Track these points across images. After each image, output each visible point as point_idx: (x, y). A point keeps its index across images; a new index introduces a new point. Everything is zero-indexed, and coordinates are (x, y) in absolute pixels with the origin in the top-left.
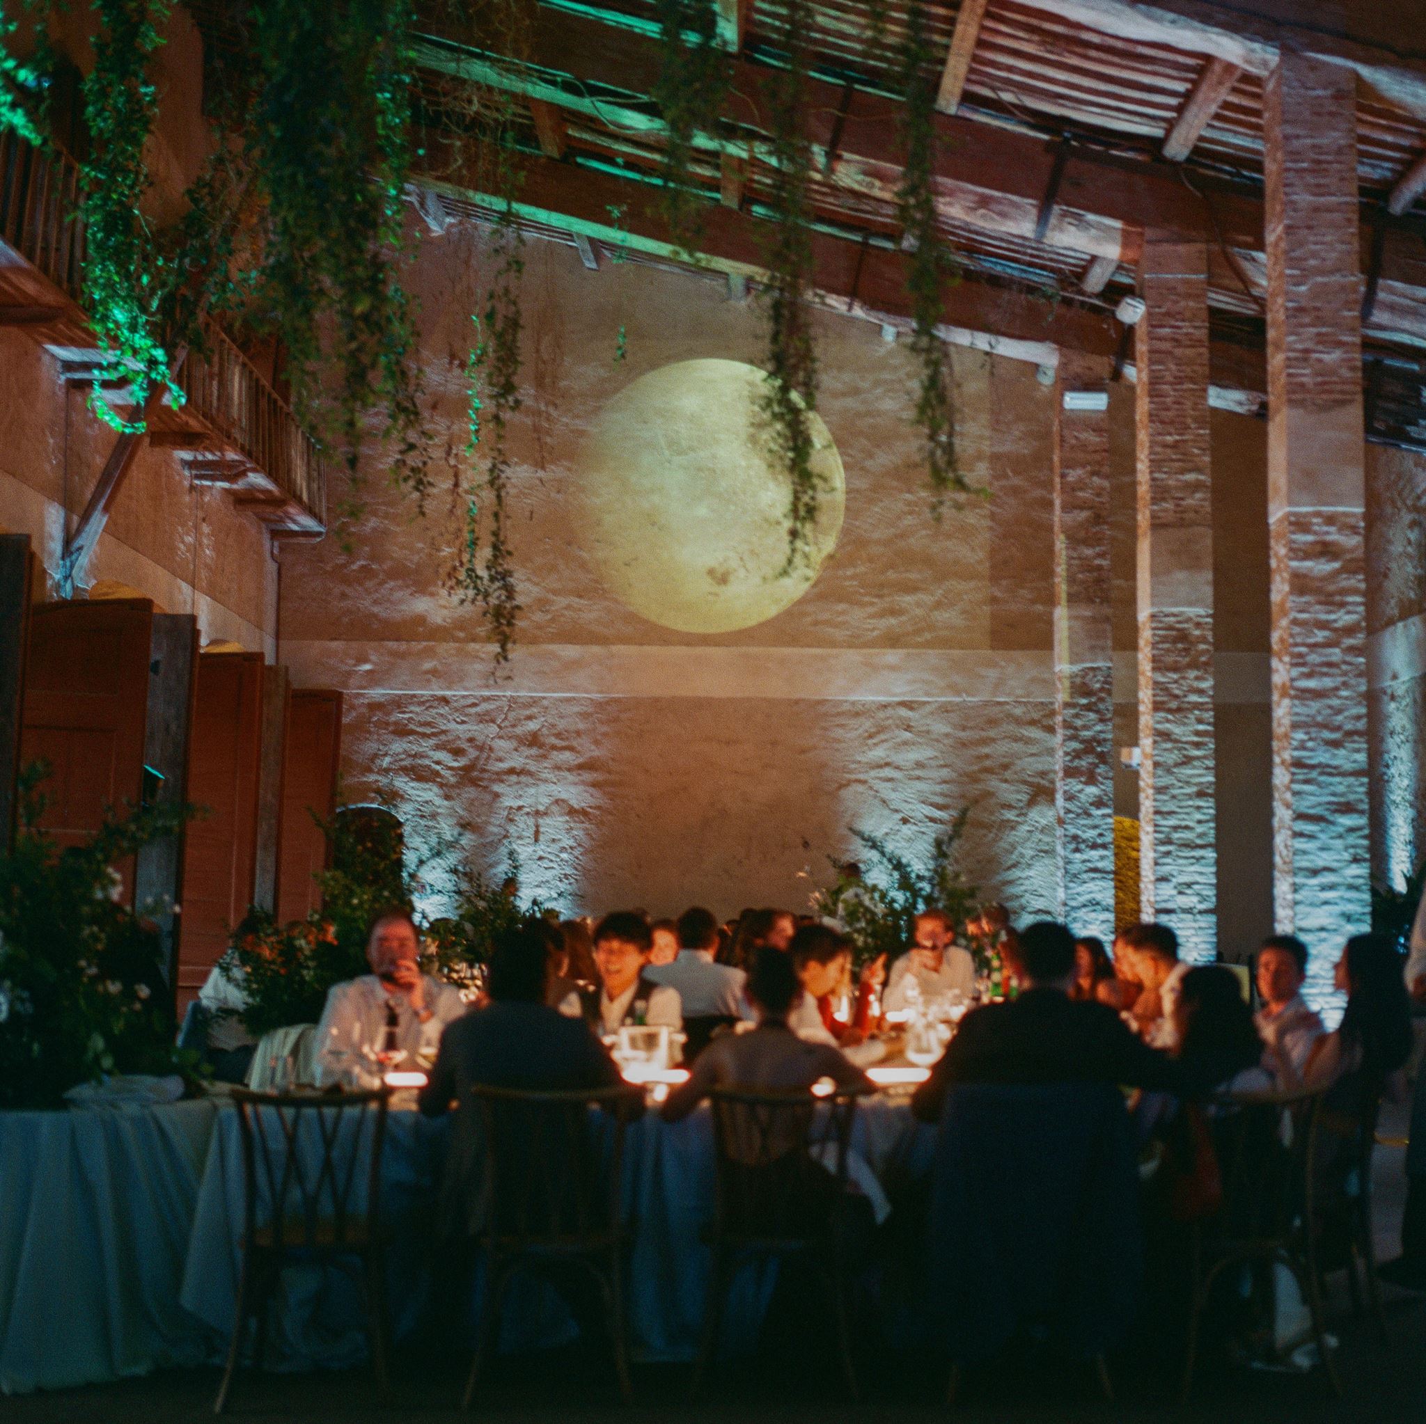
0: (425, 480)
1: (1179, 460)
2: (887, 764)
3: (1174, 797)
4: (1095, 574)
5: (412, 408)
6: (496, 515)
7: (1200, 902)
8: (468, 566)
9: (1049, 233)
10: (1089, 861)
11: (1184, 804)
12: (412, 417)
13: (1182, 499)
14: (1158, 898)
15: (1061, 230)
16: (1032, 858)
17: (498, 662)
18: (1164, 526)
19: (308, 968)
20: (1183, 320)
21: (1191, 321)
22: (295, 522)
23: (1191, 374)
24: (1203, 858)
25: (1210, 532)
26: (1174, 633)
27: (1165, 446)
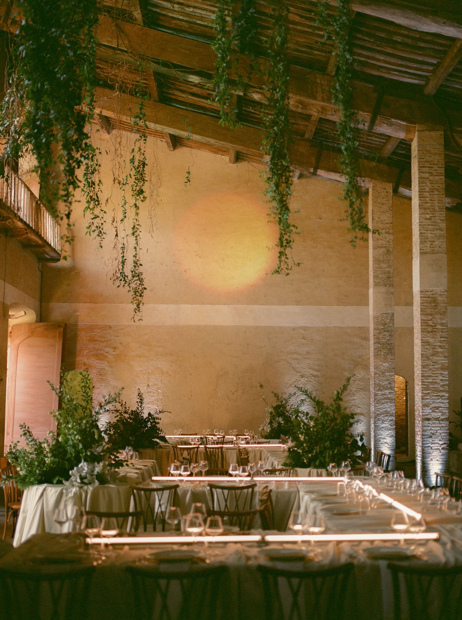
0: (102, 232)
1: (431, 225)
2: (295, 353)
3: (430, 369)
4: (387, 275)
5: (96, 199)
6: (135, 248)
7: (442, 415)
8: (121, 271)
9: (375, 128)
10: (384, 394)
11: (435, 372)
12: (97, 203)
13: (434, 242)
14: (423, 414)
15: (380, 126)
16: (355, 391)
17: (136, 313)
18: (426, 253)
19: (48, 457)
20: (434, 164)
21: (437, 165)
22: (48, 254)
23: (437, 188)
24: (443, 396)
25: (445, 256)
26: (430, 299)
27: (426, 219)
